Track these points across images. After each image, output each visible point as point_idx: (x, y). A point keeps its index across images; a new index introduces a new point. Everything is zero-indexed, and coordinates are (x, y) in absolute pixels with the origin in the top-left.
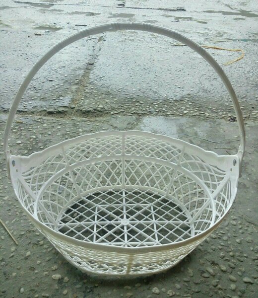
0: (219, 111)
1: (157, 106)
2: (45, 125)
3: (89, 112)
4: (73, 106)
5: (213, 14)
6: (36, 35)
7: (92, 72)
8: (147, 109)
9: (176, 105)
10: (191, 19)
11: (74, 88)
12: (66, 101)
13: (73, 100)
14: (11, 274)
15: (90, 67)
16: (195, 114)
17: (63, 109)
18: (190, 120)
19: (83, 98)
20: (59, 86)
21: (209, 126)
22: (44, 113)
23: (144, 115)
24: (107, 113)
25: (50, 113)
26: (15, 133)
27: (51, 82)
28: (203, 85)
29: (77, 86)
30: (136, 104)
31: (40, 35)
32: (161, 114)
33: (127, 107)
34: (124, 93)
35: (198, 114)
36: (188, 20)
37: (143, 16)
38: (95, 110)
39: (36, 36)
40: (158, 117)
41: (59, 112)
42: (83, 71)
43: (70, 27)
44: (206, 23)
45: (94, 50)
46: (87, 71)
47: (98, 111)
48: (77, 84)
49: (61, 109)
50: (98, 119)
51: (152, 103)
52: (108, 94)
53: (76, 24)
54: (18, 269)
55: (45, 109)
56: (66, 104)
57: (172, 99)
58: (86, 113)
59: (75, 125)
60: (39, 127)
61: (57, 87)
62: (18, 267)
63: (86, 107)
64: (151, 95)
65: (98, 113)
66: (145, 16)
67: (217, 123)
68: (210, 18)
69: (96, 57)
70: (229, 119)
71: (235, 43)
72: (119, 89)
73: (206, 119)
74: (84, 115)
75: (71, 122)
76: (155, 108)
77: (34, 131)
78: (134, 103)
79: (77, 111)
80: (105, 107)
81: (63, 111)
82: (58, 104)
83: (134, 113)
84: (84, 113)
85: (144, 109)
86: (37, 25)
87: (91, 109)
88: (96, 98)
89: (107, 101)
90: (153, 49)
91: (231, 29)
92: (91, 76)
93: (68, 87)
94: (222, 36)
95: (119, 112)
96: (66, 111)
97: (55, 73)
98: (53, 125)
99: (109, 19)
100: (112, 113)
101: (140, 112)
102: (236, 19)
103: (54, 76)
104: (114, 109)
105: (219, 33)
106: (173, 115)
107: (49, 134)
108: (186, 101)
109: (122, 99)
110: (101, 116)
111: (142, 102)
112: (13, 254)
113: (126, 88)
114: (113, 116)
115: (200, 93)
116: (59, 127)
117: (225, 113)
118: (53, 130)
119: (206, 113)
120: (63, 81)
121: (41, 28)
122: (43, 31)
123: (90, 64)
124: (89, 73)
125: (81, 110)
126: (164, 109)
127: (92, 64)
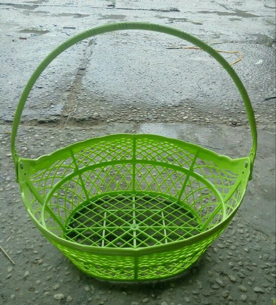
0: (220, 116)
1: (155, 112)
2: (37, 135)
3: (83, 120)
4: (66, 115)
5: (207, 14)
6: (21, 38)
7: (84, 77)
8: (145, 115)
9: (175, 111)
10: (185, 20)
11: (66, 94)
12: (58, 109)
13: (65, 108)
14: (9, 296)
15: (81, 73)
16: (196, 120)
17: (56, 118)
18: (190, 126)
19: (76, 106)
20: (49, 93)
21: (210, 131)
22: (34, 123)
23: (142, 121)
24: (103, 121)
25: (42, 122)
26: (5, 145)
27: (40, 89)
28: (202, 90)
29: (68, 93)
30: (133, 111)
31: (25, 39)
32: (159, 120)
33: (123, 114)
34: (119, 99)
35: (198, 120)
36: (182, 21)
37: (135, 17)
38: (90, 118)
39: (21, 40)
40: (157, 123)
41: (51, 122)
42: (74, 77)
43: (58, 30)
44: (201, 24)
45: (85, 54)
46: (79, 76)
47: (93, 119)
48: (68, 91)
49: (53, 118)
50: (94, 127)
51: (149, 110)
52: (103, 100)
53: (63, 26)
54: (16, 290)
55: (35, 118)
56: (58, 112)
57: (170, 104)
58: (81, 122)
59: (69, 135)
60: (30, 137)
61: (47, 94)
62: (17, 288)
63: (79, 115)
64: (148, 100)
65: (93, 121)
66: (137, 17)
67: (218, 128)
68: (205, 19)
69: (88, 61)
70: (231, 123)
71: (232, 44)
72: (114, 96)
73: (207, 124)
74: (78, 123)
75: (65, 131)
76: (153, 114)
77: (25, 143)
78: (131, 109)
79: (71, 119)
80: (101, 115)
81: (55, 120)
82: (49, 113)
83: (132, 120)
84: (78, 122)
85: (142, 116)
86: (21, 28)
87: (85, 117)
88: (90, 106)
89: (103, 108)
90: (148, 52)
91: (227, 30)
92: (83, 82)
93: (59, 94)
94: (219, 37)
95: (116, 119)
96: (59, 120)
97: (44, 79)
98: (45, 135)
99: (99, 21)
100: (108, 121)
101: (137, 119)
102: (232, 20)
103: (44, 83)
104: (109, 117)
105: (216, 35)
106: (173, 121)
107: (42, 145)
108: (185, 106)
109: (118, 105)
110: (96, 124)
111: (139, 109)
112: (10, 275)
113: (121, 93)
114: (109, 124)
115: (199, 97)
116: (53, 137)
117: (226, 118)
118: (46, 140)
119: (207, 119)
120: (54, 88)
121: (26, 31)
122: (28, 35)
123: (81, 69)
124: (81, 78)
125: (75, 119)
126: (162, 115)
127: (84, 69)
